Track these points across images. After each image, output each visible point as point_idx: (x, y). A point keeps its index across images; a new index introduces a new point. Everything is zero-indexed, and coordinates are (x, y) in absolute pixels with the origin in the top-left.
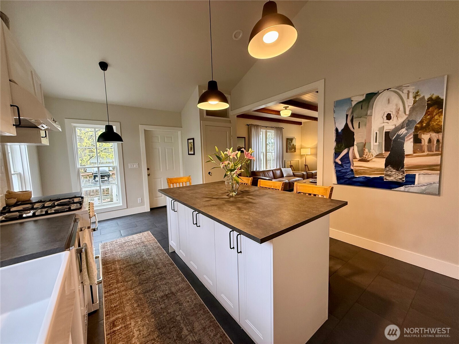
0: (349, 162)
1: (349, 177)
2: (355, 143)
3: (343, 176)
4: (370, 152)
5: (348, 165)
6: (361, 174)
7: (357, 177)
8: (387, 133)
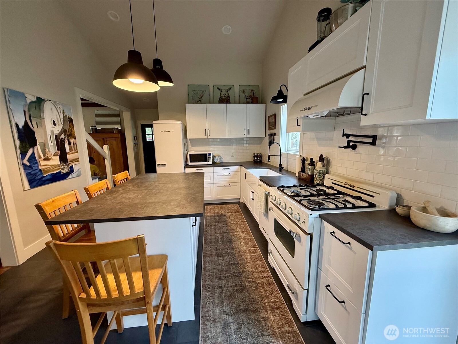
0: (37, 163)
1: (39, 178)
2: (38, 143)
3: (34, 179)
4: (49, 151)
5: (36, 165)
6: (48, 173)
7: (45, 175)
8: (56, 136)
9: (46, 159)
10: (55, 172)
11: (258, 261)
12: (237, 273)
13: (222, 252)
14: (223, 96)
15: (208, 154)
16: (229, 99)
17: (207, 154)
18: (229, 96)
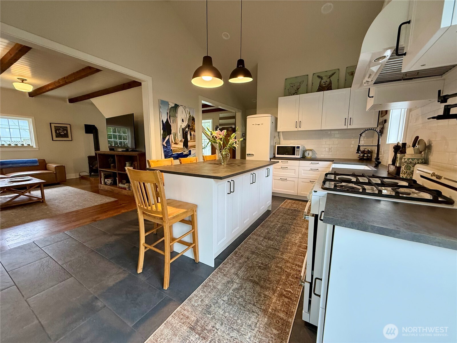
0: (170, 145)
1: (170, 155)
2: (172, 133)
3: (168, 155)
4: (178, 139)
5: (169, 146)
6: (175, 152)
7: (174, 154)
8: (183, 129)
9: (176, 143)
10: (179, 153)
11: (301, 256)
12: (271, 255)
13: (271, 237)
14: (324, 83)
15: (297, 147)
16: (331, 86)
17: (295, 147)
18: (330, 83)
